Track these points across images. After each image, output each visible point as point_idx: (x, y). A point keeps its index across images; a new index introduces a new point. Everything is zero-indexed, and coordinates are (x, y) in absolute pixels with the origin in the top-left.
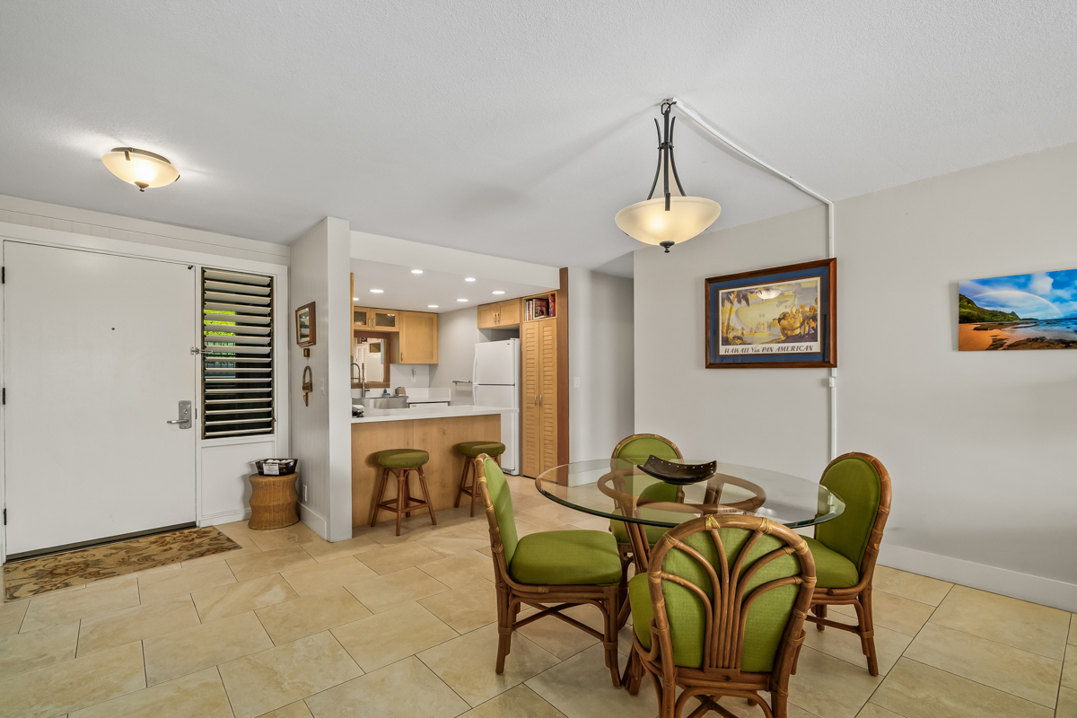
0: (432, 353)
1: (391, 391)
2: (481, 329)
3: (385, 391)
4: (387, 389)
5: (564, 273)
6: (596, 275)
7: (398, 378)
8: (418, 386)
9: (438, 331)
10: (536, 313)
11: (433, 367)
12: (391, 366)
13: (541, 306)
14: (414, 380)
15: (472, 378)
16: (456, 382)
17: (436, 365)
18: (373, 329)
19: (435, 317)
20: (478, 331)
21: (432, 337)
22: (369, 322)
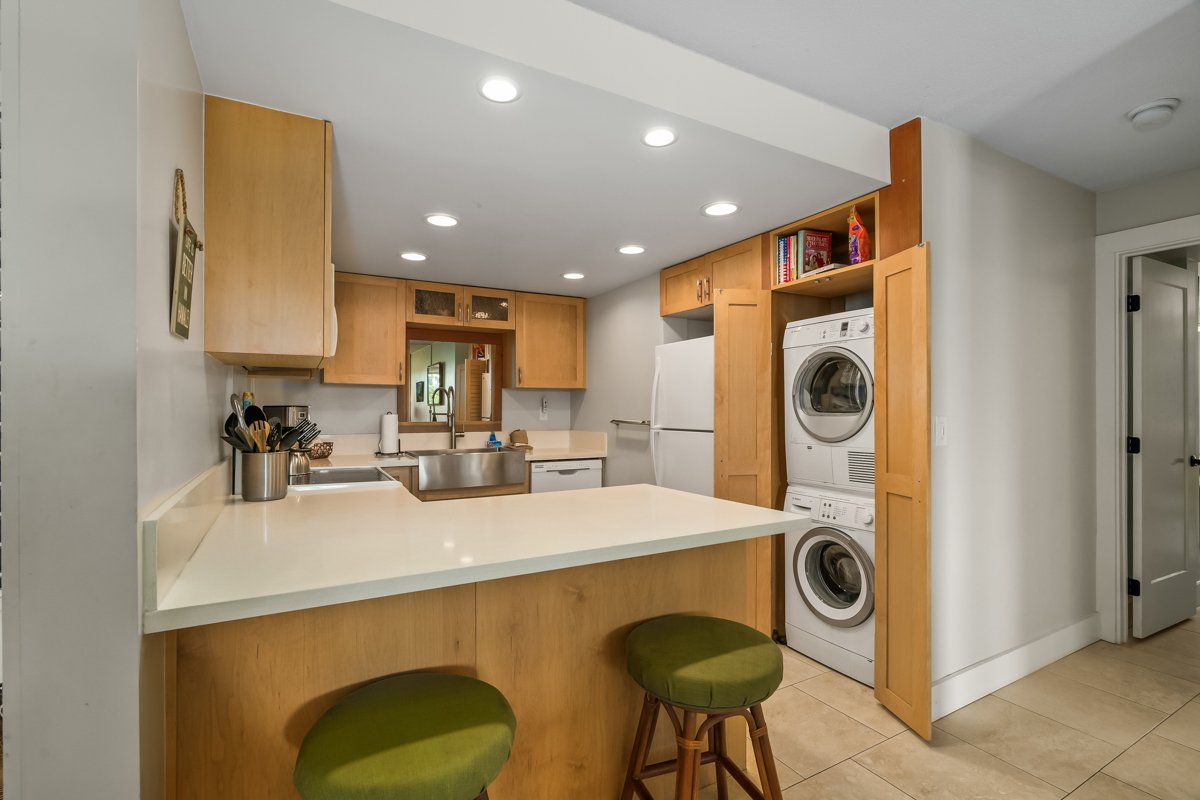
0: (575, 369)
1: (502, 437)
2: (665, 317)
3: (493, 438)
4: (496, 433)
5: (905, 141)
6: (984, 149)
7: (514, 415)
8: (551, 427)
9: (585, 329)
10: (806, 263)
11: (576, 395)
12: (505, 393)
13: (817, 247)
14: (544, 417)
15: (650, 415)
16: (617, 423)
17: (582, 391)
18: (466, 325)
19: (580, 304)
20: (661, 322)
21: (576, 339)
22: (459, 311)
